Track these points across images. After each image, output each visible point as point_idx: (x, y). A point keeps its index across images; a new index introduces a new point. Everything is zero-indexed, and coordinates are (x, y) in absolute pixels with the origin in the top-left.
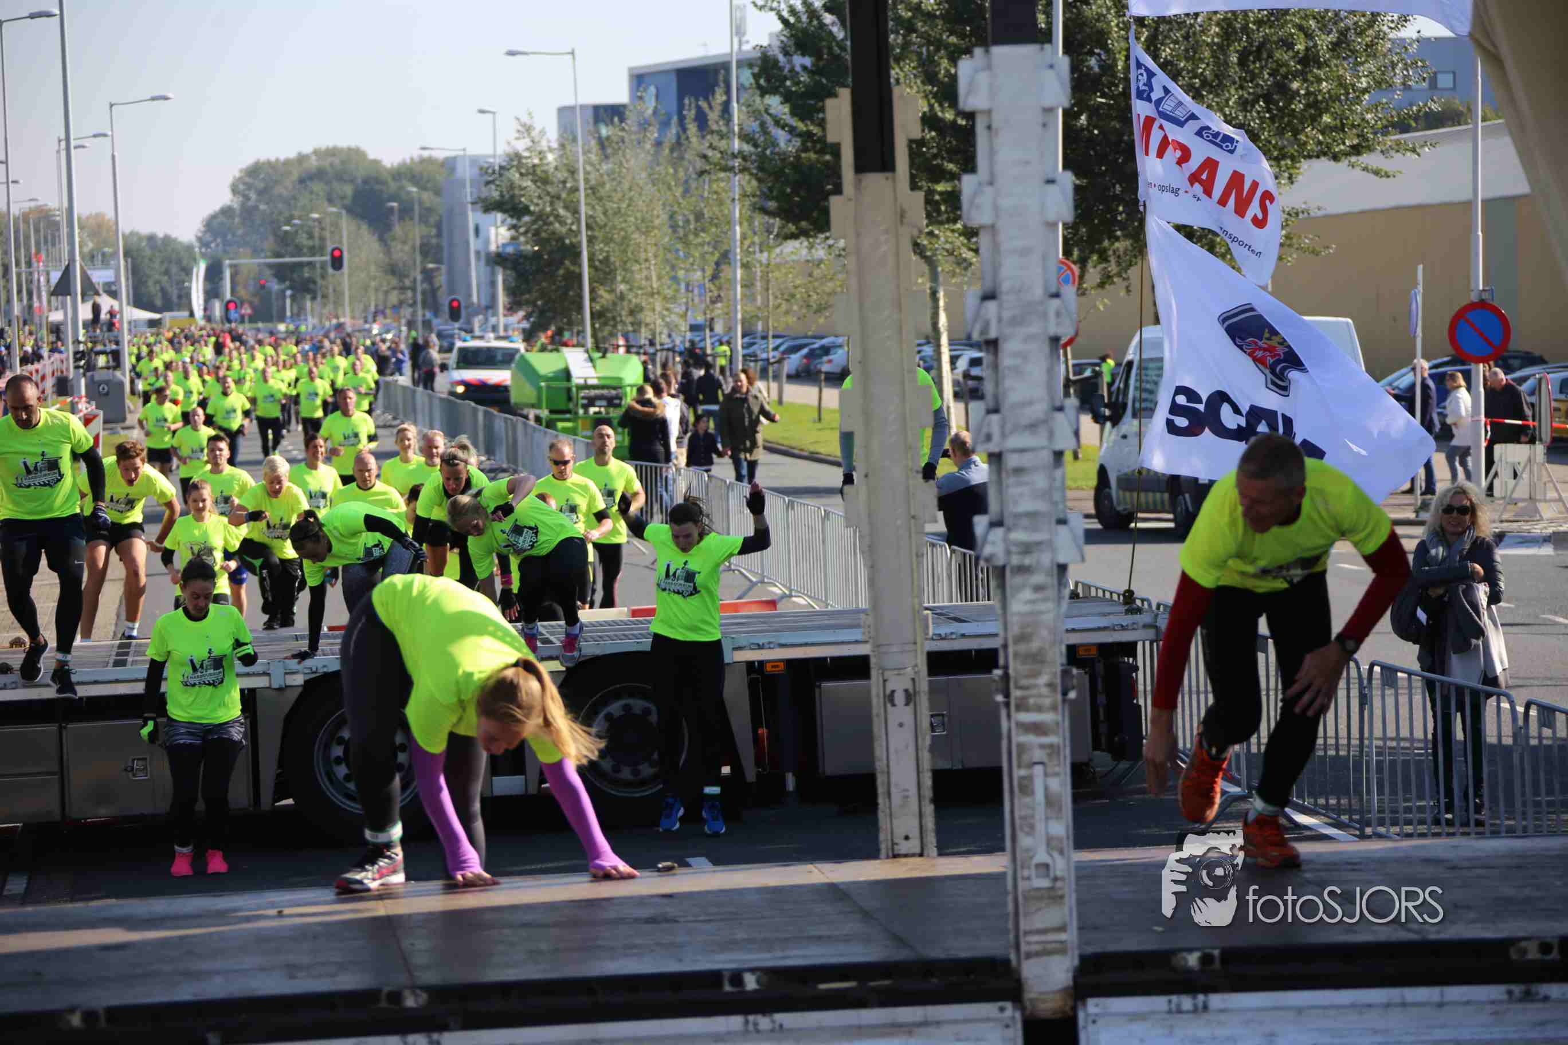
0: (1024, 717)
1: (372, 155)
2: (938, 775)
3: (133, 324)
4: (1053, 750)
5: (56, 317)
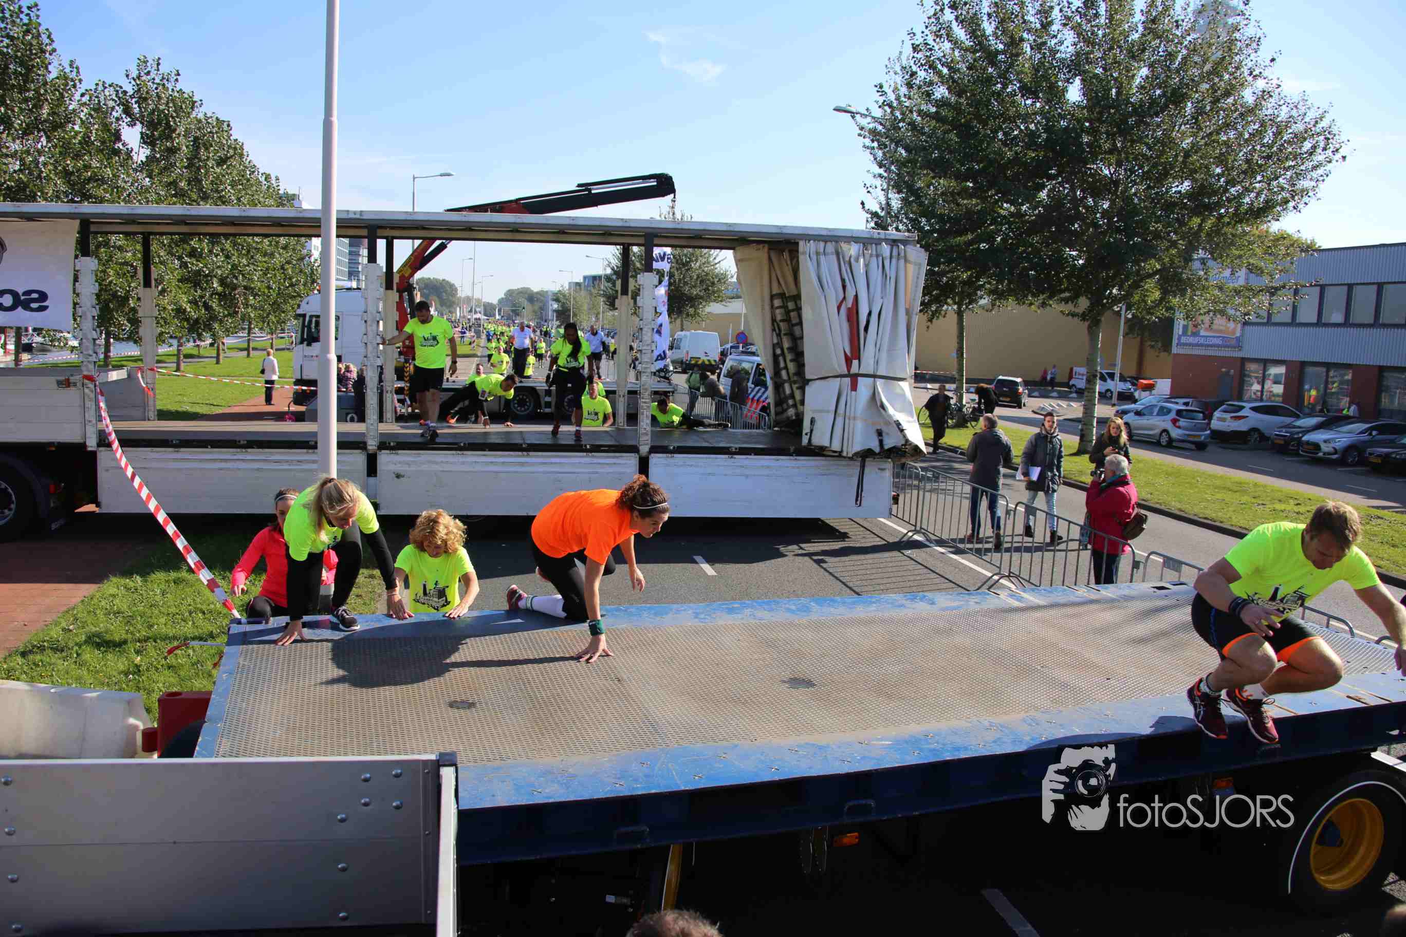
1: (532, 289)
4: (648, 407)
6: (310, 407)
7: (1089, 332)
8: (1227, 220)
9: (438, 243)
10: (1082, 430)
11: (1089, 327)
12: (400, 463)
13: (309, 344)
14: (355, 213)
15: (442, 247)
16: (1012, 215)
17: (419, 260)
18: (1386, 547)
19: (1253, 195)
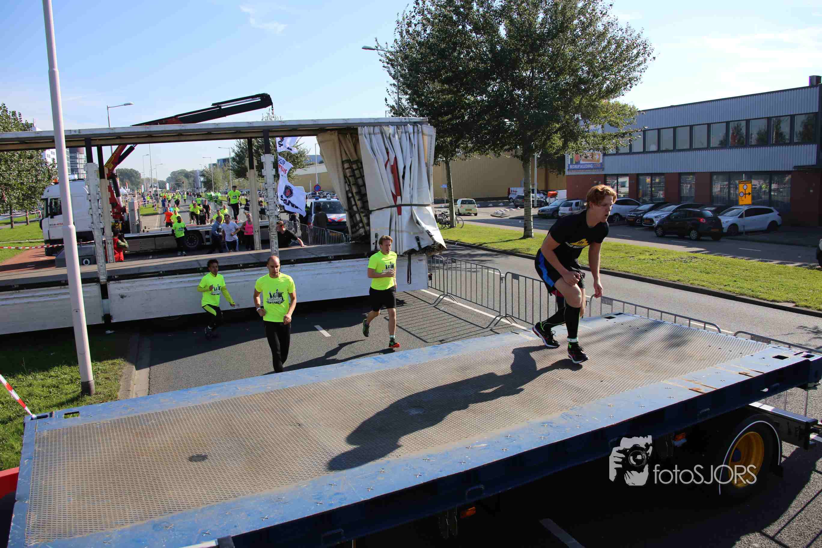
0: (272, 233)
1: (187, 170)
2: (262, 241)
3: (159, 191)
4: (276, 237)
5: (150, 190)
6: (59, 257)
7: (523, 167)
8: (594, 97)
9: (128, 146)
10: (525, 224)
11: (523, 164)
12: (122, 288)
13: (52, 217)
14: (75, 131)
15: (131, 149)
16: (474, 102)
17: (118, 158)
18: (704, 274)
19: (608, 82)
